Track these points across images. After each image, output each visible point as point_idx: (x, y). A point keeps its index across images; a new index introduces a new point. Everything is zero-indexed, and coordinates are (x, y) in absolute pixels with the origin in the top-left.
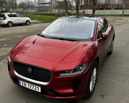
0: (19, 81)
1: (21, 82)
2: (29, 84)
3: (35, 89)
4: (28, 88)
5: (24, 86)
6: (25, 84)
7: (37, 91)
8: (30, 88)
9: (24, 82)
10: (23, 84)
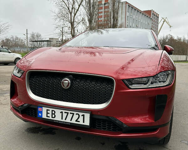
0: (39, 109)
1: (44, 110)
2: (64, 111)
3: (76, 121)
4: (60, 120)
5: (51, 118)
6: (53, 114)
7: (81, 123)
8: (64, 120)
9: (51, 109)
10: (47, 113)
